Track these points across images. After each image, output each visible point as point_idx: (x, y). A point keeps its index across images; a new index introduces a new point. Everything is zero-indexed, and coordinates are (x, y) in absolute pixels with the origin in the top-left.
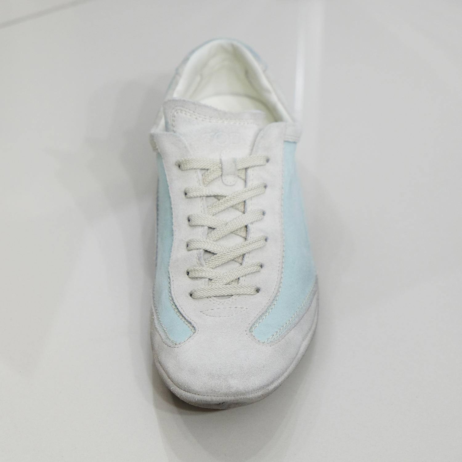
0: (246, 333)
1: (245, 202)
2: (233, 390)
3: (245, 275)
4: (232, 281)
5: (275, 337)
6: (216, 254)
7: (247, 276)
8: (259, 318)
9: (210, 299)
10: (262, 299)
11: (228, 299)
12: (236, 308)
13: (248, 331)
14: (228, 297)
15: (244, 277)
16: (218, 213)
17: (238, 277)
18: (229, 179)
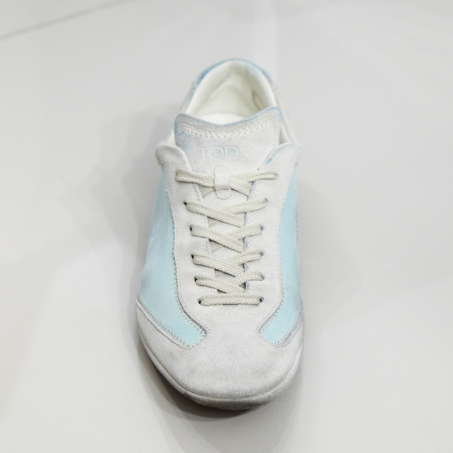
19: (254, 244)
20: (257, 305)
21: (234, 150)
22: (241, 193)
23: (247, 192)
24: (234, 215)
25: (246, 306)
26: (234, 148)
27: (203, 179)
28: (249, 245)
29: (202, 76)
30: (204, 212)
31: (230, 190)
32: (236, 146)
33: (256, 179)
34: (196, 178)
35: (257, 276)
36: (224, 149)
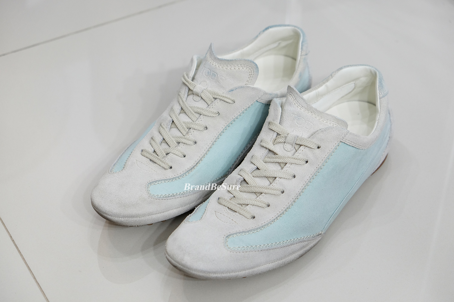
0: (224, 236)
1: (286, 163)
2: (183, 262)
3: (253, 205)
4: (244, 204)
5: (239, 249)
6: (248, 184)
7: (254, 206)
8: (239, 233)
9: (225, 207)
10: (252, 224)
11: (233, 213)
12: (232, 220)
13: (225, 236)
14: (234, 211)
15: (251, 206)
16: (269, 162)
17: (248, 204)
18: (288, 147)
19: (193, 135)
20: (165, 169)
21: (215, 75)
22: (206, 102)
23: (209, 103)
24: (193, 113)
25: (159, 167)
26: (216, 74)
27: (190, 84)
28: (190, 134)
29: (267, 29)
30: (181, 103)
31: (201, 97)
32: (217, 73)
33: (218, 98)
34: (187, 82)
35: (181, 154)
36: (211, 72)
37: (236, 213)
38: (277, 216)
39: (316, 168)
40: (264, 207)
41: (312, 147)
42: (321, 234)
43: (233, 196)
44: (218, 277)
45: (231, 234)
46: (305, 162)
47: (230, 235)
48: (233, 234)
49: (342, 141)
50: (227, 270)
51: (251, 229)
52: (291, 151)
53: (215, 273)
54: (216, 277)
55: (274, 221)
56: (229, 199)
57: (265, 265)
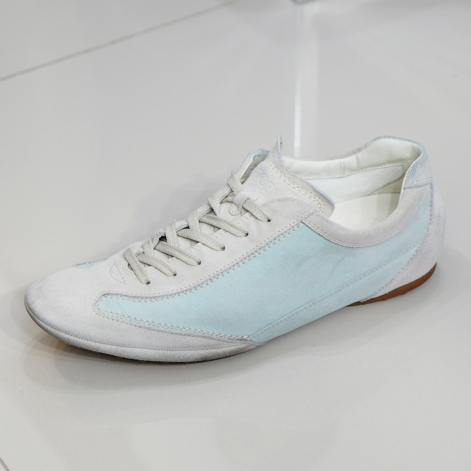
0: (100, 293)
1: (220, 228)
3: (155, 268)
4: (147, 264)
6: (167, 242)
8: (121, 295)
9: (126, 262)
11: (129, 270)
12: (123, 278)
13: (103, 294)
15: (153, 268)
16: (204, 222)
17: (151, 264)
18: (234, 209)
37: (132, 271)
38: (179, 290)
39: (256, 247)
40: (168, 275)
41: (258, 217)
42: (245, 340)
43: (143, 251)
44: (71, 340)
45: (110, 294)
46: (244, 235)
47: (108, 294)
48: (112, 294)
49: (304, 221)
50: (83, 335)
51: (138, 295)
52: (235, 215)
53: (66, 332)
54: (68, 339)
55: (173, 295)
56: (135, 253)
57: (143, 349)
